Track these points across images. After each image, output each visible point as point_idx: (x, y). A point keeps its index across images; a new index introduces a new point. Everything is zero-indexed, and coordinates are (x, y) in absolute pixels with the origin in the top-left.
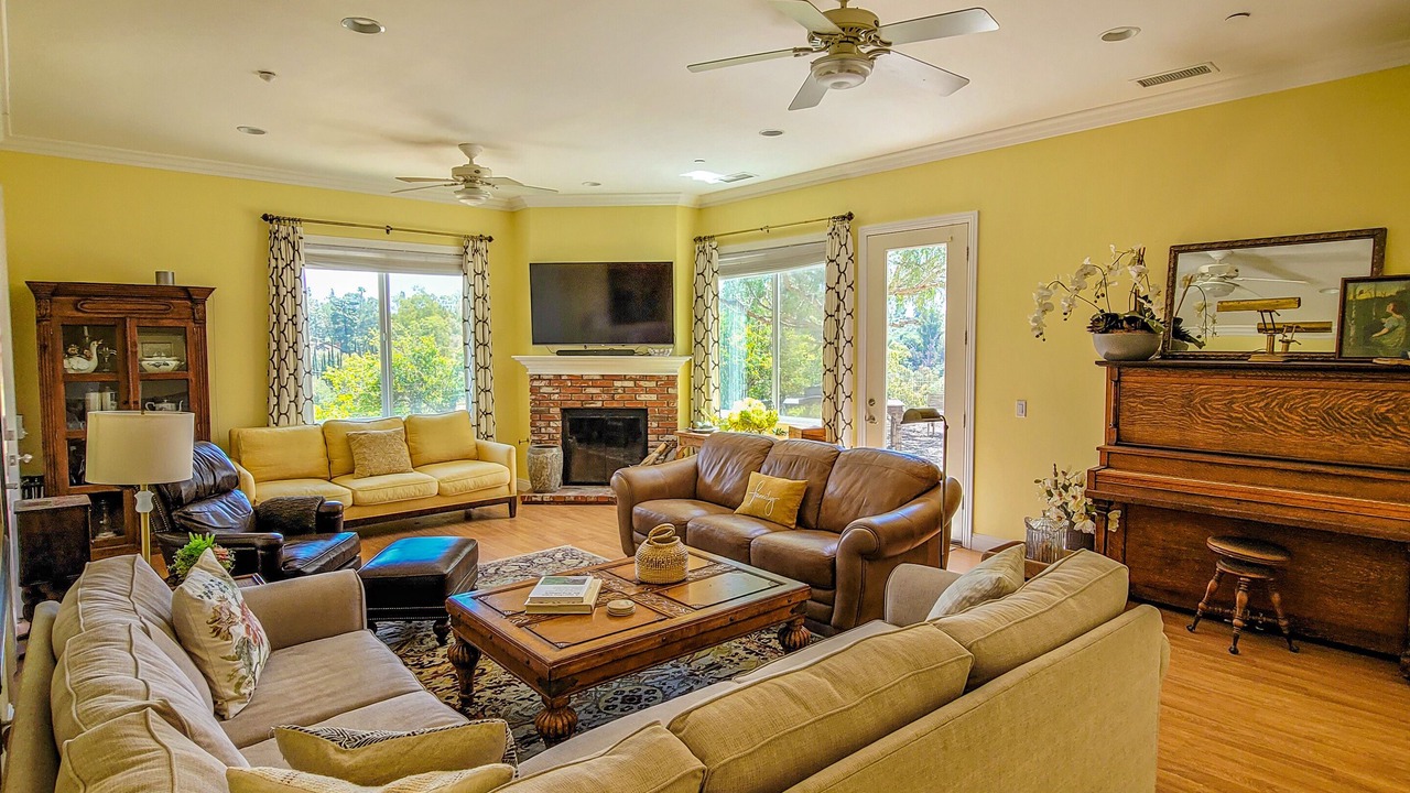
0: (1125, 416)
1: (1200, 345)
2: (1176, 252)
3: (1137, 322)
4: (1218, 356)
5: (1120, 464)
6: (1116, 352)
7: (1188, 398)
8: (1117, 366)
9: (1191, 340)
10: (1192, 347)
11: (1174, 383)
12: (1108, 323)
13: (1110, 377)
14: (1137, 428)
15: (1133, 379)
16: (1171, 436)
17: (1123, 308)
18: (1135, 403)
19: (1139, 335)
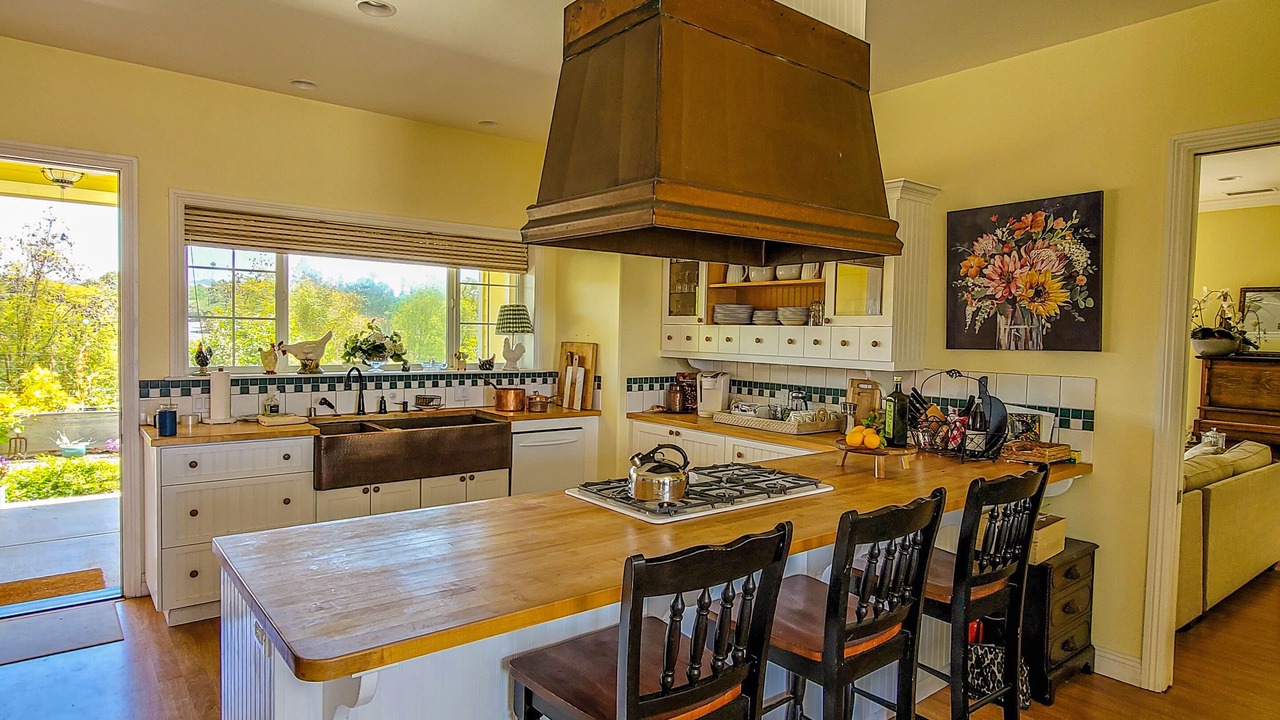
0: (1215, 389)
1: (1257, 348)
2: (1244, 291)
3: (1224, 334)
4: (1266, 354)
5: (1214, 417)
6: (1211, 350)
7: (1257, 379)
8: (1210, 359)
9: (1251, 344)
10: (1252, 349)
11: (1249, 371)
12: (1204, 333)
13: (1205, 366)
14: (1222, 396)
15: (1221, 368)
16: (1247, 401)
17: (1213, 324)
18: (1221, 382)
19: (1225, 342)
